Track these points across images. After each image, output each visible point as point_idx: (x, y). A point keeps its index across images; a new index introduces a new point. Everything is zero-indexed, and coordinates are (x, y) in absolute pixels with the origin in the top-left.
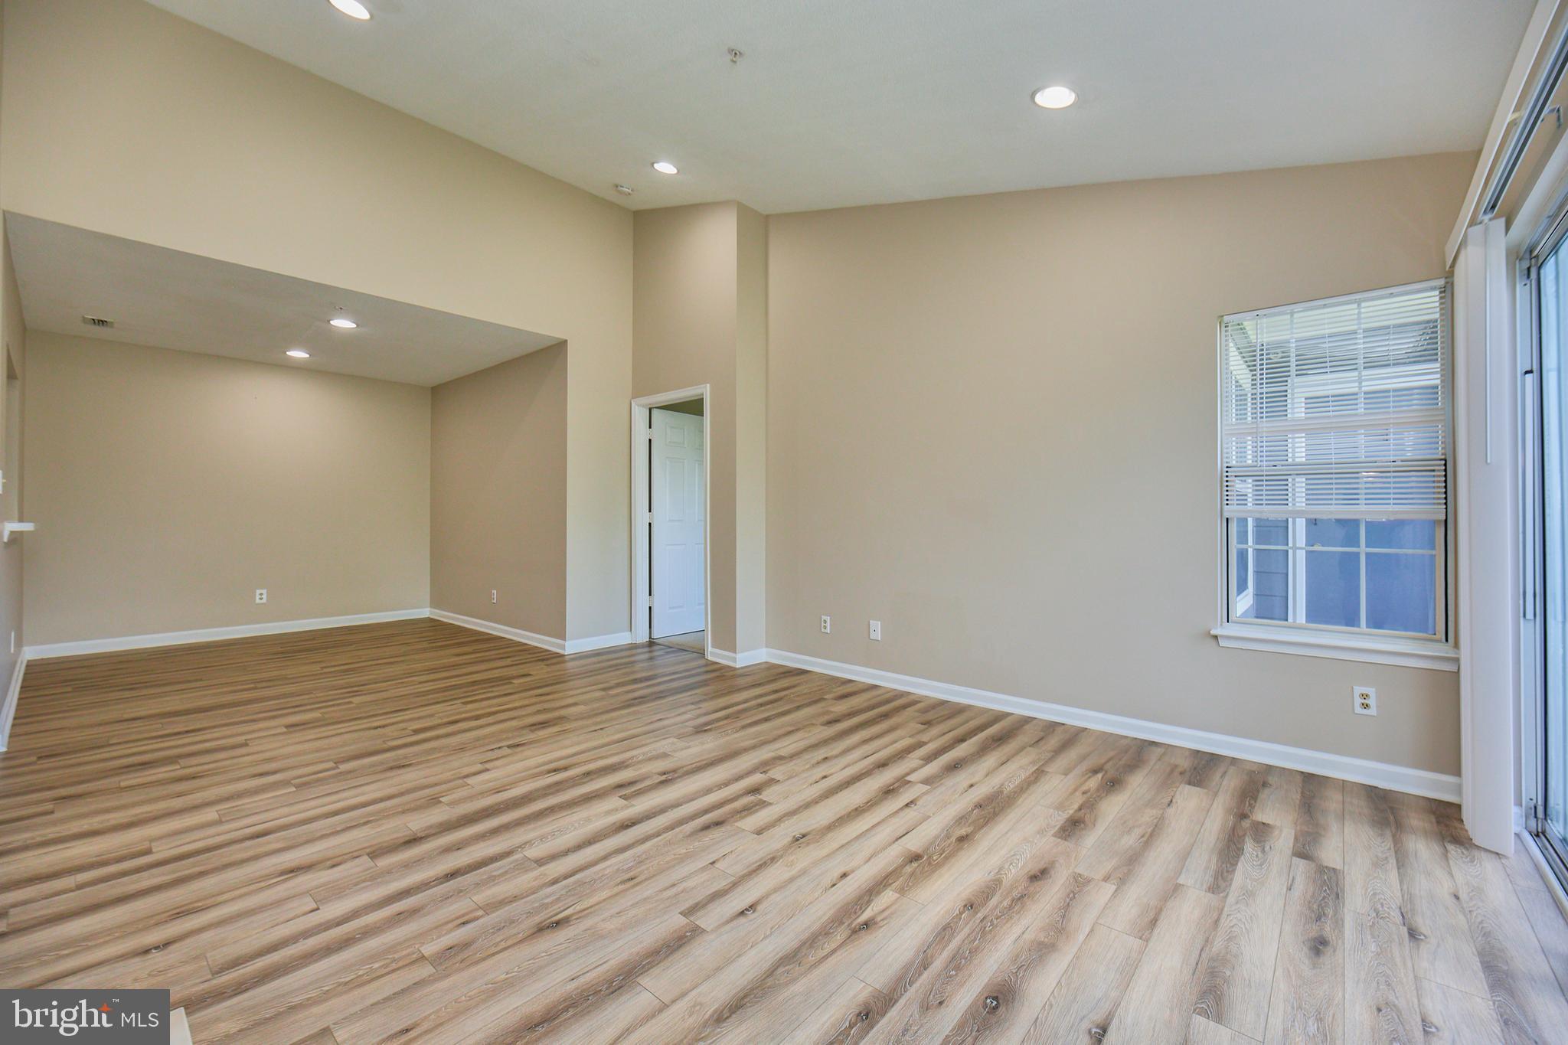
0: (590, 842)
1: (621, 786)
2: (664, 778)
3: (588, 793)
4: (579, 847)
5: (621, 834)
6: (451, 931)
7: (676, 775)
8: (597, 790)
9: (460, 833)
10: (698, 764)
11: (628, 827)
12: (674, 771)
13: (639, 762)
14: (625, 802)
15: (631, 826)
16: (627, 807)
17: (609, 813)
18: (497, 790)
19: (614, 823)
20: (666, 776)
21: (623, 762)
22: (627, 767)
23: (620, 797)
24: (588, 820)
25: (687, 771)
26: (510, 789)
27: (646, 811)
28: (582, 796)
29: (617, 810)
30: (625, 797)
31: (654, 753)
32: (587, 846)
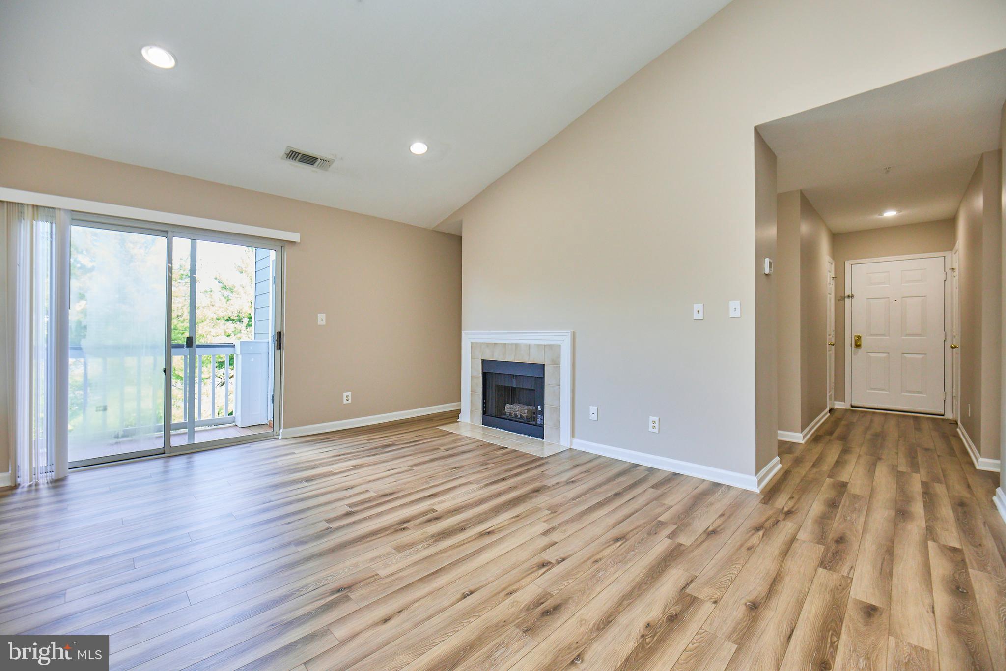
0: (450, 489)
1: (437, 518)
2: (406, 525)
3: (456, 514)
4: (455, 487)
5: (435, 492)
6: (490, 467)
7: (395, 527)
8: (453, 516)
9: (516, 494)
10: (374, 537)
11: (432, 495)
12: (396, 531)
13: (423, 541)
14: (434, 508)
15: (430, 495)
16: (433, 505)
17: (443, 502)
18: (519, 518)
19: (439, 497)
20: (404, 527)
21: (436, 541)
22: (433, 536)
23: (437, 511)
24: (454, 499)
25: (386, 531)
26: (514, 517)
27: (422, 502)
28: (461, 512)
29: (438, 503)
30: (434, 511)
31: (407, 552)
32: (452, 487)
